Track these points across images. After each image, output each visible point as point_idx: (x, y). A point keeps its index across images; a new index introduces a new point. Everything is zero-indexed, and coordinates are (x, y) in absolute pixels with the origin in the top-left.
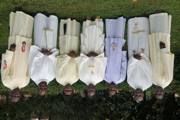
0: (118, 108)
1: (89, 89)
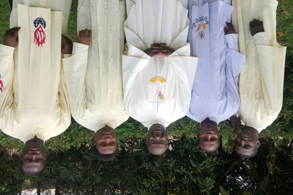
0: (192, 172)
1: (151, 139)
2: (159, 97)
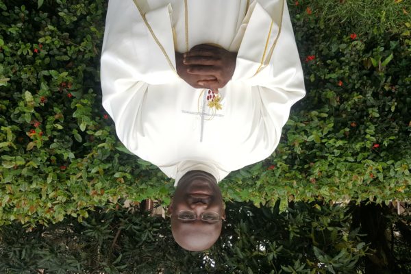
2: (207, 102)
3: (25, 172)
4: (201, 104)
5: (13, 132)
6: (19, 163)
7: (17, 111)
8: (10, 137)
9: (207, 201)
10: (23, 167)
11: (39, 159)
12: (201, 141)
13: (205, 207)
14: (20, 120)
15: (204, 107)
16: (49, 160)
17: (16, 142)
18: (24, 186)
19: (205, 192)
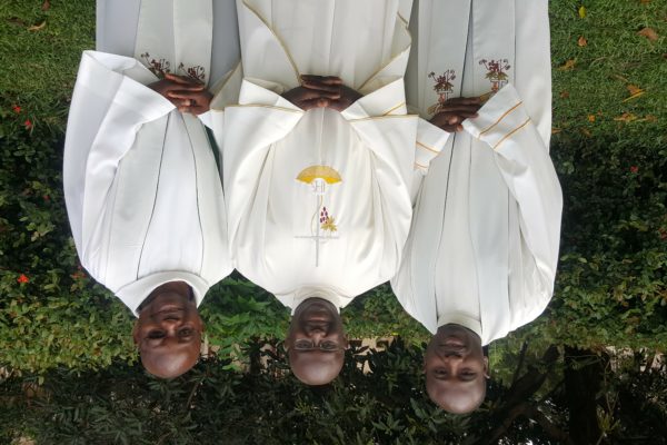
2: (321, 224)
3: (68, 311)
4: (314, 227)
5: (59, 274)
6: (63, 304)
7: (62, 255)
8: (55, 280)
9: (325, 328)
10: (67, 307)
11: (82, 300)
12: (317, 265)
13: (324, 334)
14: (65, 263)
15: (318, 231)
16: (91, 300)
17: (60, 284)
18: (67, 326)
19: (322, 319)
